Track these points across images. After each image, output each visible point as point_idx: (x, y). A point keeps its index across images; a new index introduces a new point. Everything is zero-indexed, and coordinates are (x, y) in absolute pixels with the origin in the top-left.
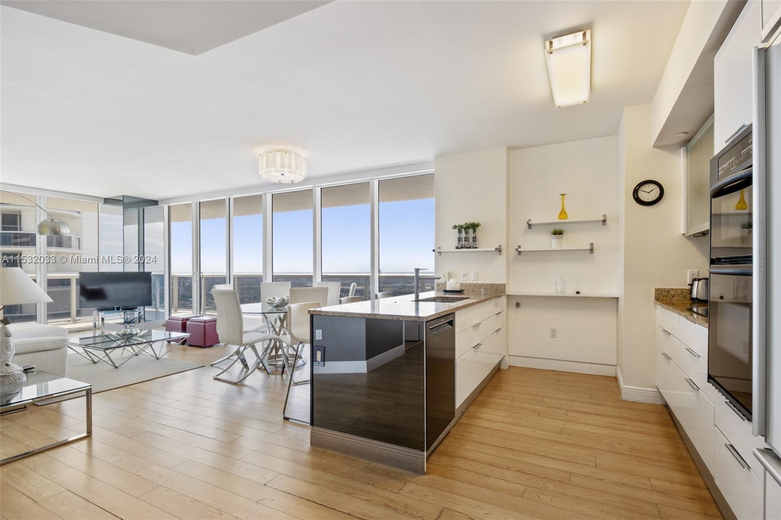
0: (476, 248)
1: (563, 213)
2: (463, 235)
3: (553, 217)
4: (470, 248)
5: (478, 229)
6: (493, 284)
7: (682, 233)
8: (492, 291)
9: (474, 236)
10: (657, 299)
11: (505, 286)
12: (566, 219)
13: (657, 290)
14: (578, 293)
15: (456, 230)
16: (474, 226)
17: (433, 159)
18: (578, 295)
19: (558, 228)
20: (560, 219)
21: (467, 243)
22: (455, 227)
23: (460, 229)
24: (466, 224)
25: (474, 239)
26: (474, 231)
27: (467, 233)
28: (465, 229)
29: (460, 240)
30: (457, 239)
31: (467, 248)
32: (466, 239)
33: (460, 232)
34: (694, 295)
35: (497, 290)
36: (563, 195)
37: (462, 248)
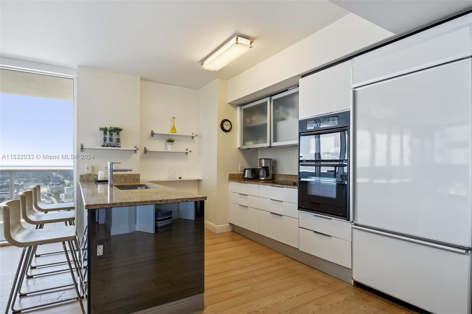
0: (120, 147)
1: (174, 129)
2: (108, 136)
3: (167, 131)
4: (115, 146)
5: (121, 133)
6: (131, 174)
7: (239, 147)
8: (130, 179)
9: (118, 138)
10: (230, 179)
11: (140, 176)
12: (176, 133)
13: (230, 175)
14: (180, 178)
15: (102, 132)
16: (118, 130)
17: (76, 67)
18: (180, 180)
19: (171, 138)
20: (172, 132)
21: (112, 143)
22: (101, 129)
23: (105, 130)
24: (111, 128)
25: (118, 140)
26: (118, 134)
27: (111, 135)
28: (110, 131)
29: (105, 139)
30: (103, 139)
31: (112, 146)
32: (111, 140)
33: (105, 133)
34: (246, 176)
35: (134, 178)
36: (174, 118)
37: (107, 146)
